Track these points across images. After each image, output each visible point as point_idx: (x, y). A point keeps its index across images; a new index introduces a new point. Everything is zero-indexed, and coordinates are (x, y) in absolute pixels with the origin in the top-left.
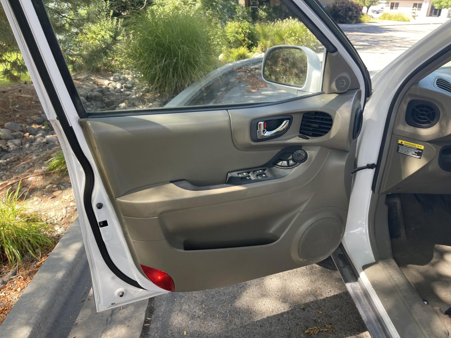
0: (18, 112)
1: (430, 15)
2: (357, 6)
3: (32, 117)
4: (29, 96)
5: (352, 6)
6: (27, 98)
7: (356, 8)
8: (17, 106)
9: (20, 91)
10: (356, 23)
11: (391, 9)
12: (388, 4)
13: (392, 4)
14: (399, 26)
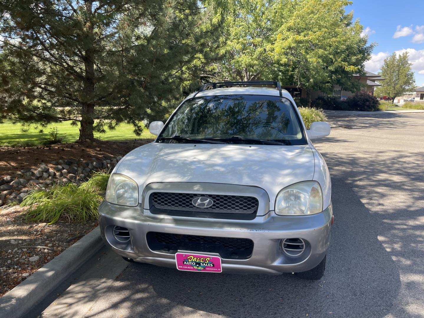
2: (373, 97)
10: (375, 111)
11: (420, 99)
12: (418, 95)
13: (421, 94)
14: (415, 114)
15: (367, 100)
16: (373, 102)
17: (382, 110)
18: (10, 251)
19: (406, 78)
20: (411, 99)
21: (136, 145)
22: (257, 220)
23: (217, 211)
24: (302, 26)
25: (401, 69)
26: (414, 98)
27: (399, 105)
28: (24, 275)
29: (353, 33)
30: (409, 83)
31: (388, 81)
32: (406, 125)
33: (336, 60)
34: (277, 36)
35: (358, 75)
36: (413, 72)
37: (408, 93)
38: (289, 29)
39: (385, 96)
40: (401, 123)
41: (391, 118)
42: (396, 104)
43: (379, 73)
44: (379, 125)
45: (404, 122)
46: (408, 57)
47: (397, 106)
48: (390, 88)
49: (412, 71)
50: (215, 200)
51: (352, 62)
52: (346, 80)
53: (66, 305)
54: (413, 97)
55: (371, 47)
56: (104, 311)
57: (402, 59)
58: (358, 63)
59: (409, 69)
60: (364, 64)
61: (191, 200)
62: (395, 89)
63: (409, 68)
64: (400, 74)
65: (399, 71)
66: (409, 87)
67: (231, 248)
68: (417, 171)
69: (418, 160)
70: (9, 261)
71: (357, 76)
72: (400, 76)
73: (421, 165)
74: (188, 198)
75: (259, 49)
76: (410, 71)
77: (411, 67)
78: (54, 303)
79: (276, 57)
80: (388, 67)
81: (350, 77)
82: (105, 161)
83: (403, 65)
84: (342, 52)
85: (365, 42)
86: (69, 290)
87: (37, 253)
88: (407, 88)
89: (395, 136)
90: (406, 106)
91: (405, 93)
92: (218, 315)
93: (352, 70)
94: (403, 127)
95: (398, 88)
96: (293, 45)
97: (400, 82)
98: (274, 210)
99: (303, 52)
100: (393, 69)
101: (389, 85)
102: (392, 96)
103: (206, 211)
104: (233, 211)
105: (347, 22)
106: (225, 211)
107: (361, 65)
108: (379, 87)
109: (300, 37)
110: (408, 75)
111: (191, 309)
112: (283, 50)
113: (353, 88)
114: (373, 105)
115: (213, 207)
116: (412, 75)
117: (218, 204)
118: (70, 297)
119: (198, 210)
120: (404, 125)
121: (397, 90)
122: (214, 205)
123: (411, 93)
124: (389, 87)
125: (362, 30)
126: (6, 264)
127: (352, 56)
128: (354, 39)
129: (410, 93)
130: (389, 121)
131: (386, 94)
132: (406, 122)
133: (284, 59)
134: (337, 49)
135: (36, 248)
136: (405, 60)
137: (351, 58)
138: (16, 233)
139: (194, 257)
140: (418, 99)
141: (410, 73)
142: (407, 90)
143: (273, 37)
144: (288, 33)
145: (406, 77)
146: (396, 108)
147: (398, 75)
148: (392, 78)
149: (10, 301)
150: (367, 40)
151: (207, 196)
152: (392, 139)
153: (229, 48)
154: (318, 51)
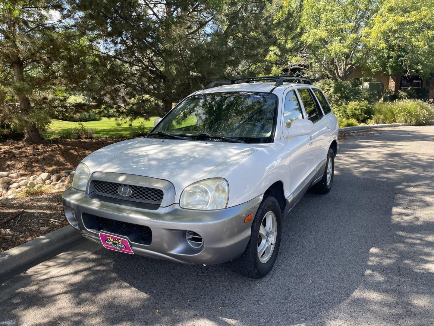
18: (30, 220)
22: (160, 211)
23: (135, 200)
24: (408, 5)
28: (28, 240)
34: (376, 18)
38: (391, 10)
50: (133, 190)
53: (46, 267)
56: (67, 275)
61: (117, 189)
67: (145, 234)
70: (24, 228)
74: (115, 187)
78: (40, 264)
79: (371, 43)
86: (58, 256)
87: (49, 224)
92: (144, 293)
96: (395, 28)
98: (179, 203)
99: (407, 35)
103: (127, 199)
104: (147, 201)
106: (140, 200)
109: (401, 18)
111: (128, 285)
115: (132, 196)
117: (135, 193)
118: (54, 261)
119: (121, 198)
122: (133, 195)
126: (21, 230)
133: (382, 44)
135: (50, 221)
138: (44, 208)
139: (112, 237)
143: (372, 20)
144: (388, 15)
149: (4, 256)
151: (128, 186)
153: (317, 37)
154: (428, 33)
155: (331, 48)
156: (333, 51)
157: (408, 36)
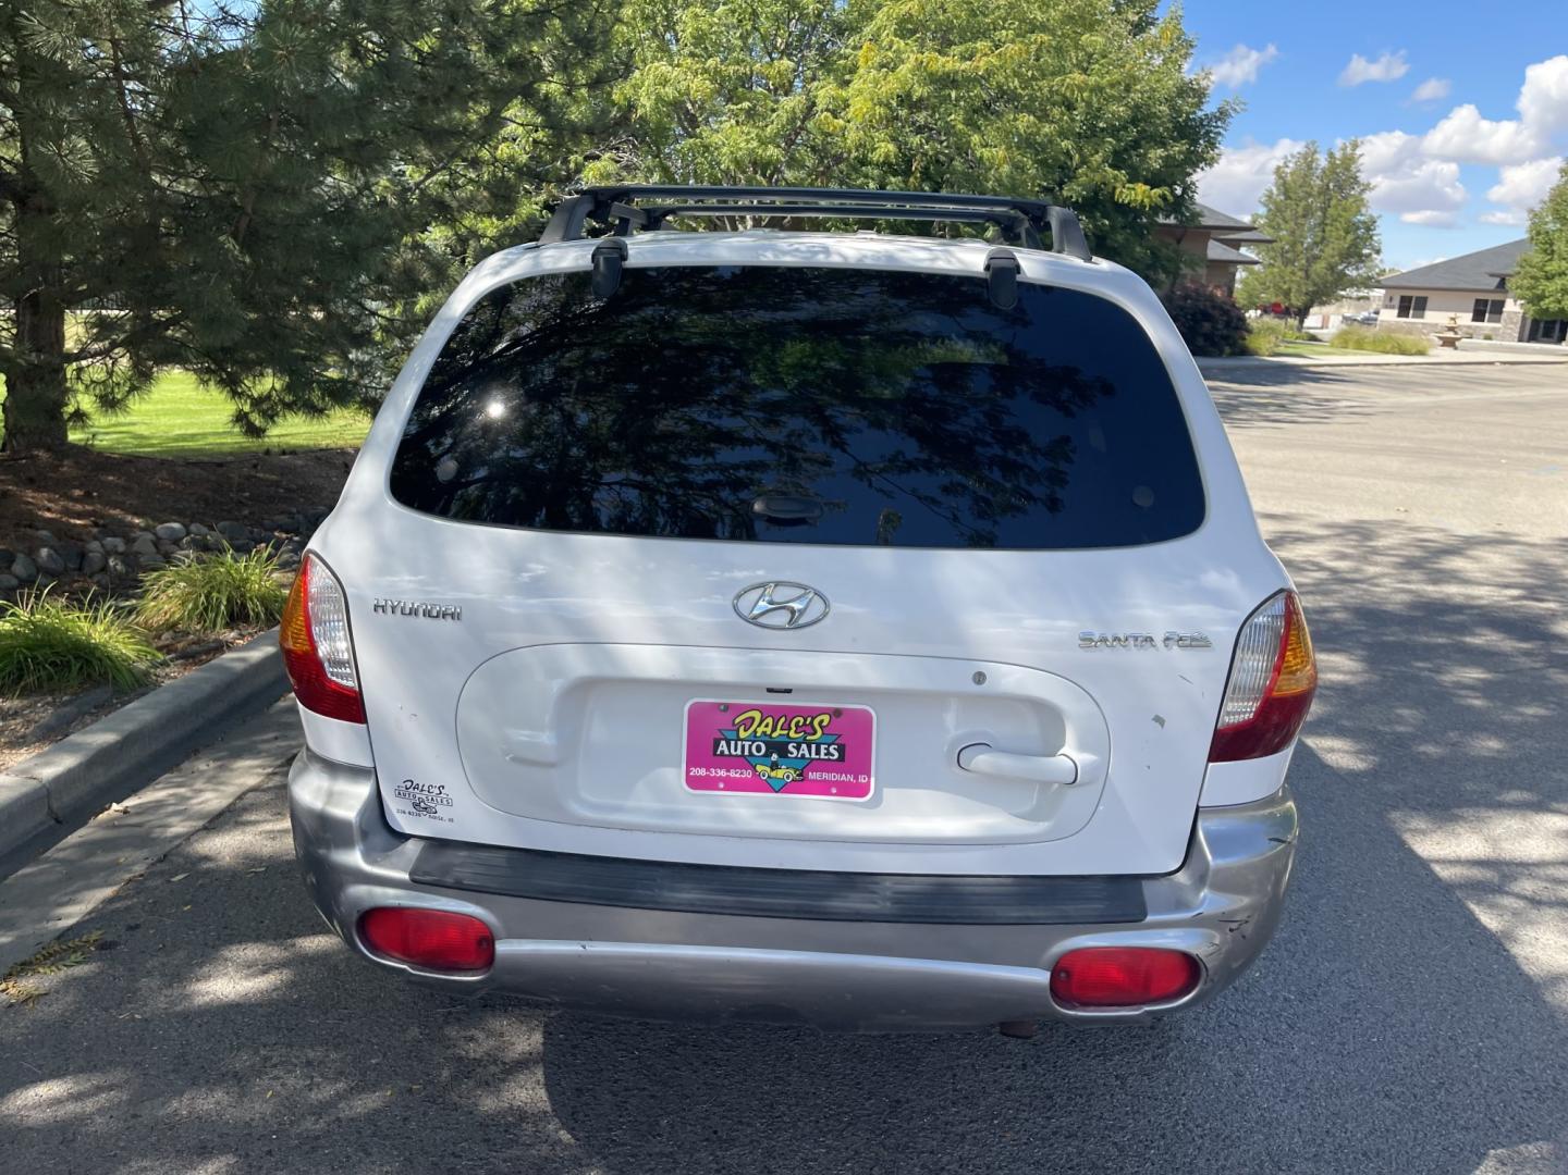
0: (246, 505)
1: (1532, 338)
2: (1228, 307)
3: (277, 518)
4: (274, 477)
5: (1214, 307)
6: (267, 480)
7: (1226, 312)
8: (247, 494)
9: (255, 466)
10: (1233, 354)
11: (1399, 315)
12: (1391, 299)
13: (1403, 299)
14: (1370, 369)
15: (1207, 316)
16: (1228, 324)
17: (1257, 354)
19: (1350, 237)
20: (1365, 314)
21: (261, 475)
24: (957, 17)
25: (1333, 202)
26: (1377, 313)
27: (1319, 337)
29: (1158, 61)
30: (1360, 255)
31: (1287, 247)
32: (1332, 412)
33: (1084, 161)
34: (862, 52)
35: (1172, 220)
36: (1375, 215)
37: (1353, 292)
38: (906, 29)
39: (1274, 300)
40: (1319, 402)
41: (1285, 382)
42: (1312, 331)
43: (1256, 217)
44: (1235, 408)
45: (1327, 400)
46: (1361, 161)
47: (1313, 338)
48: (1293, 273)
49: (1370, 212)
51: (1148, 170)
52: (1127, 240)
54: (1374, 307)
55: (1222, 115)
57: (1338, 166)
58: (1173, 174)
59: (1360, 202)
60: (1195, 177)
62: (1308, 276)
63: (1362, 200)
64: (1328, 221)
65: (1324, 210)
66: (1357, 269)
68: (1326, 603)
69: (1343, 556)
71: (1169, 225)
72: (1328, 228)
73: (1349, 576)
75: (791, 103)
76: (1363, 210)
77: (1367, 196)
79: (853, 136)
80: (1288, 197)
81: (1144, 226)
82: (95, 545)
83: (1340, 188)
84: (1113, 131)
85: (1200, 95)
88: (1352, 273)
89: (1279, 455)
90: (1344, 341)
91: (1343, 293)
93: (1139, 198)
94: (1320, 420)
95: (1318, 275)
96: (919, 92)
97: (1328, 251)
99: (957, 119)
100: (1303, 203)
101: (1287, 262)
102: (1297, 301)
105: (1136, 18)
107: (1183, 182)
108: (1256, 267)
109: (942, 59)
110: (1358, 228)
112: (880, 110)
113: (1155, 272)
114: (1225, 332)
116: (1369, 227)
120: (1325, 409)
121: (1317, 280)
123: (1364, 292)
124: (1289, 269)
125: (1191, 51)
127: (1151, 147)
128: (1158, 81)
129: (1361, 294)
130: (1274, 395)
131: (1277, 296)
132: (1338, 401)
133: (883, 144)
134: (1097, 118)
136: (1348, 169)
137: (1145, 154)
140: (1390, 316)
141: (1362, 218)
142: (1353, 283)
143: (846, 58)
144: (900, 44)
145: (1347, 233)
146: (1310, 348)
147: (1323, 224)
148: (1301, 236)
150: (1205, 89)
152: (1264, 466)
153: (669, 92)
154: (1015, 119)
155: (717, 139)
156: (724, 150)
157: (960, 126)
